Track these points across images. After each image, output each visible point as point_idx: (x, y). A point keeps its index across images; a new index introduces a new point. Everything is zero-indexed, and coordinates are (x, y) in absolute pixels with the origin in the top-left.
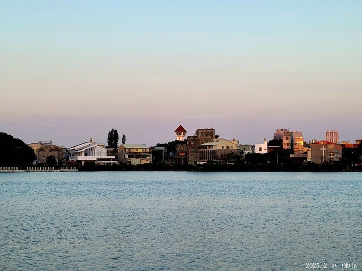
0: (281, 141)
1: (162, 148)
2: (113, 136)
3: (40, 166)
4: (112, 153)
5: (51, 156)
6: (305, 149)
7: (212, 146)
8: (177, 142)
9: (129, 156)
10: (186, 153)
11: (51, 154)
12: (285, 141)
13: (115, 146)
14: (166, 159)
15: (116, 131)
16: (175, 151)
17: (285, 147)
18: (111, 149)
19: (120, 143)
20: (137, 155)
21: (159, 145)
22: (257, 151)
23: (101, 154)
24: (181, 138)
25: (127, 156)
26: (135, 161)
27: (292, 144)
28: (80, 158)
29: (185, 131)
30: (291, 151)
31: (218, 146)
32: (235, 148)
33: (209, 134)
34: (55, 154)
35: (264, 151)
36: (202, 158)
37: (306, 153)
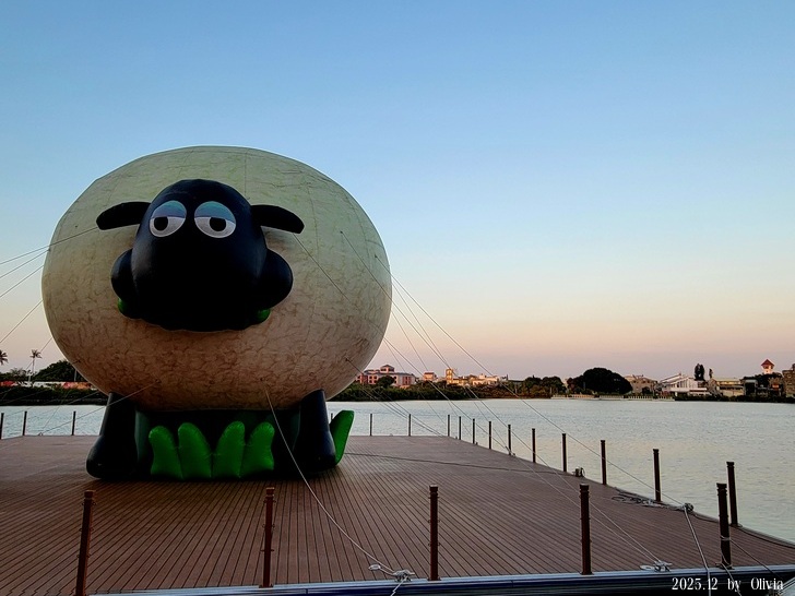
1: (754, 381)
2: (699, 371)
4: (702, 385)
5: (646, 388)
8: (768, 376)
9: (721, 388)
11: (644, 386)
13: (702, 378)
14: (759, 391)
15: (702, 366)
16: (766, 384)
18: (701, 382)
19: (707, 377)
23: (692, 386)
24: (769, 372)
25: (718, 388)
26: (728, 393)
28: (673, 389)
29: (772, 366)
34: (648, 385)
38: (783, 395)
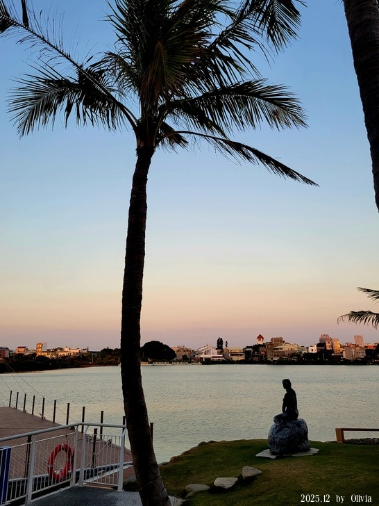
0: (325, 344)
1: (250, 349)
2: (220, 342)
3: (178, 361)
4: (221, 353)
6: (342, 349)
7: (281, 349)
8: (259, 345)
9: (231, 355)
10: (266, 353)
11: (184, 354)
12: (327, 344)
13: (221, 348)
14: (254, 356)
15: (221, 339)
16: (258, 351)
17: (328, 348)
18: (220, 350)
19: (224, 347)
20: (236, 354)
21: (248, 347)
22: (310, 352)
23: (214, 354)
24: (261, 343)
25: (229, 355)
26: (235, 358)
27: (332, 346)
28: (202, 356)
29: (263, 338)
30: (332, 351)
31: (286, 348)
32: (296, 349)
33: (280, 341)
34: (187, 353)
35: (315, 351)
36: (276, 356)
37: (342, 353)
38: (266, 359)
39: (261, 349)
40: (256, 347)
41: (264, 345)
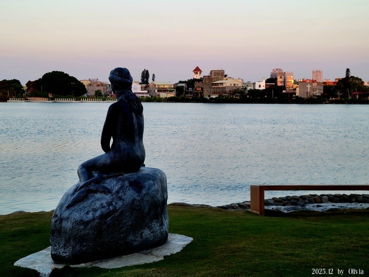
0: (276, 79)
1: (184, 85)
2: (145, 75)
3: (90, 98)
4: (145, 88)
5: (98, 91)
6: (295, 86)
7: (222, 84)
8: (195, 80)
9: (158, 91)
10: (202, 89)
11: (98, 88)
12: (279, 80)
13: (147, 82)
14: (187, 93)
15: (147, 71)
16: (193, 87)
17: (279, 84)
18: (144, 85)
19: (150, 81)
20: (165, 90)
21: (181, 82)
22: (257, 88)
24: (198, 77)
25: (156, 91)
26: (163, 95)
27: (284, 82)
29: (201, 71)
30: (284, 88)
31: (227, 83)
32: (240, 85)
33: (221, 74)
34: (101, 88)
35: (263, 88)
36: (214, 93)
37: (295, 89)
38: (202, 96)
39: (197, 84)
40: (191, 83)
41: (200, 80)
